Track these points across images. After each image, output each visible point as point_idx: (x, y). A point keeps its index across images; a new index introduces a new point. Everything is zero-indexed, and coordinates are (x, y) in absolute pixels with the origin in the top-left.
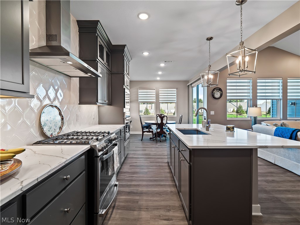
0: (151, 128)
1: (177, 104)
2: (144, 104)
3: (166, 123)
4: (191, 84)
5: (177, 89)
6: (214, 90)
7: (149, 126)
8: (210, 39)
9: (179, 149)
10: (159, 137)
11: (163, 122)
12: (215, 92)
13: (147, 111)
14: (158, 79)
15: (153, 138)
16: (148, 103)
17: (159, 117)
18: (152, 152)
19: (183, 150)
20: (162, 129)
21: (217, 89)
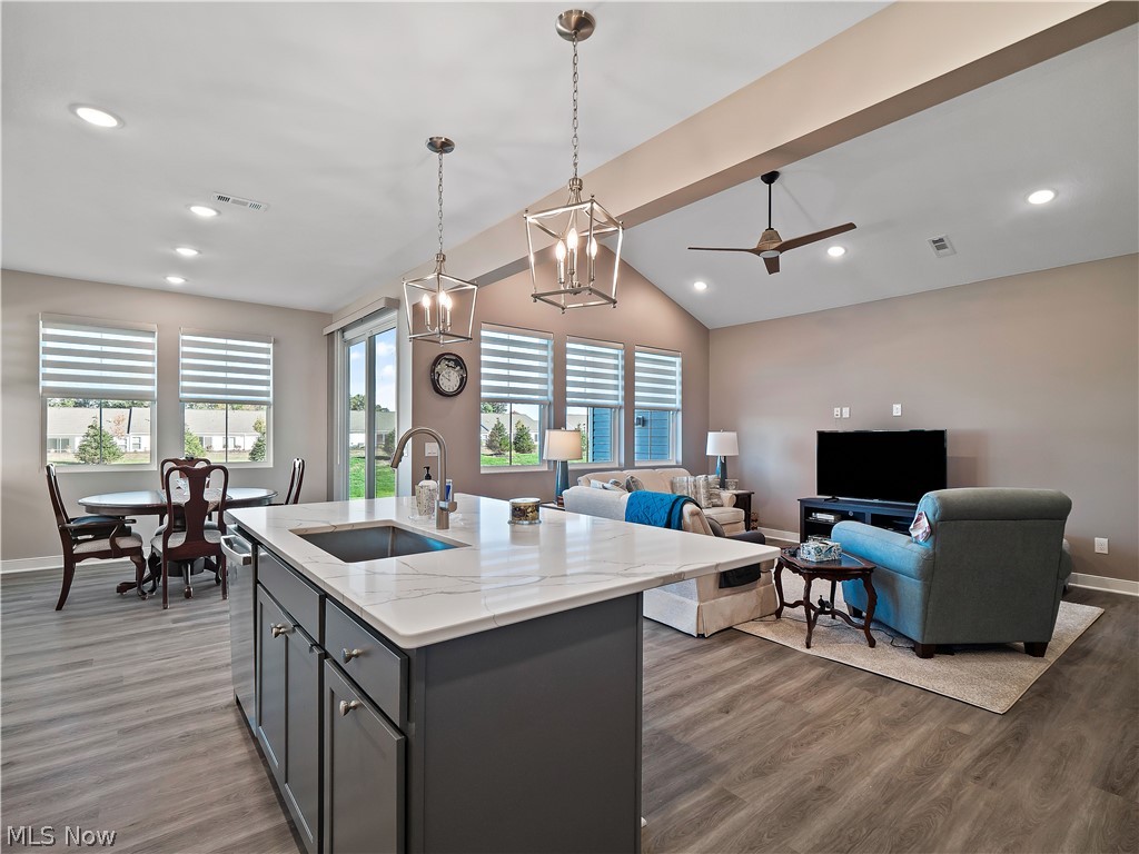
0: (127, 533)
1: (277, 408)
2: (77, 405)
3: (219, 499)
4: (343, 330)
5: (275, 342)
6: (437, 361)
7: (111, 525)
8: (443, 146)
9: (321, 645)
10: (180, 574)
11: (206, 497)
12: (442, 369)
13: (98, 442)
14: (176, 281)
15: (141, 580)
16: (103, 399)
17: (175, 475)
18: (135, 664)
19: (357, 656)
20: (196, 533)
21: (449, 360)
